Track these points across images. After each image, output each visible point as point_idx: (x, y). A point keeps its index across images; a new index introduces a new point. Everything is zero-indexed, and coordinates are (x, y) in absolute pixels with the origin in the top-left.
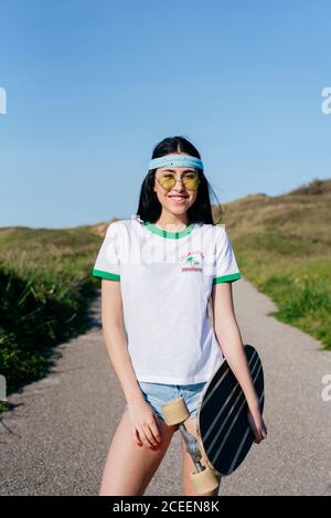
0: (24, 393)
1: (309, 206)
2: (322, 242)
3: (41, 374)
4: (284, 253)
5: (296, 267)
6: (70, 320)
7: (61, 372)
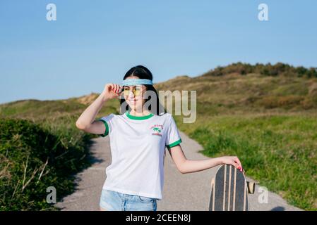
0: (64, 202)
1: (216, 83)
2: (224, 106)
3: (72, 190)
4: (202, 113)
5: (210, 122)
6: (82, 158)
7: (83, 189)
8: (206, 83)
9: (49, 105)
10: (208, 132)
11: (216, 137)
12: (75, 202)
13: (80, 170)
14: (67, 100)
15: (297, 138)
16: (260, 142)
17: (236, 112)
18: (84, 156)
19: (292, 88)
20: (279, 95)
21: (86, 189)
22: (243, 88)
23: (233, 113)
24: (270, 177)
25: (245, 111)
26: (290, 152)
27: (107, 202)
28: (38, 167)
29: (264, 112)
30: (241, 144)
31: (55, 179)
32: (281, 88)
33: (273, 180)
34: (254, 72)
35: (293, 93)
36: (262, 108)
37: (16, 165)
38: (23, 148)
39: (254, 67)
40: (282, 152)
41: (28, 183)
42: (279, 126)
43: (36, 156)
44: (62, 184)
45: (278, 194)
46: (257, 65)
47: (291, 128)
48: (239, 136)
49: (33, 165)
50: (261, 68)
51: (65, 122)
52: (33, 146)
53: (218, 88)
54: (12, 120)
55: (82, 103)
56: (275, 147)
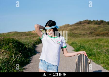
1: (79, 27)
4: (74, 37)
5: (77, 40)
6: (33, 52)
7: (33, 62)
8: (75, 27)
9: (21, 33)
10: (76, 43)
11: (79, 45)
12: (30, 67)
13: (32, 56)
14: (27, 32)
15: (107, 46)
16: (94, 47)
17: (86, 37)
18: (34, 51)
19: (105, 29)
20: (101, 31)
21: (34, 62)
22: (88, 28)
23: (85, 37)
24: (97, 59)
25: (89, 37)
26: (105, 51)
27: (41, 67)
28: (18, 54)
29: (96, 37)
30: (88, 48)
31: (24, 59)
32: (101, 29)
33: (99, 60)
34: (92, 23)
35: (106, 31)
36: (95, 36)
37: (10, 54)
38: (13, 48)
39: (92, 21)
40: (102, 51)
41: (14, 60)
42: (101, 42)
43: (17, 51)
44: (26, 60)
45: (100, 65)
46: (93, 21)
47: (105, 43)
48: (87, 45)
49: (16, 54)
50: (95, 22)
51: (27, 39)
52: (16, 47)
53: (79, 28)
54: (9, 38)
55: (33, 33)
56: (99, 49)
